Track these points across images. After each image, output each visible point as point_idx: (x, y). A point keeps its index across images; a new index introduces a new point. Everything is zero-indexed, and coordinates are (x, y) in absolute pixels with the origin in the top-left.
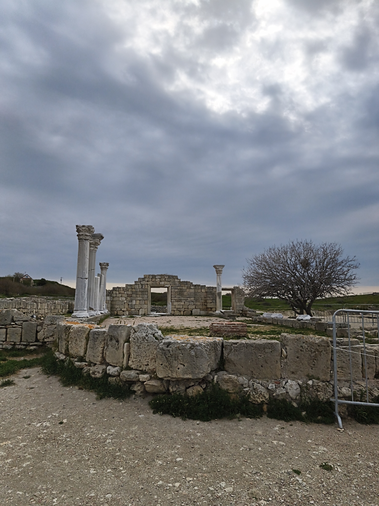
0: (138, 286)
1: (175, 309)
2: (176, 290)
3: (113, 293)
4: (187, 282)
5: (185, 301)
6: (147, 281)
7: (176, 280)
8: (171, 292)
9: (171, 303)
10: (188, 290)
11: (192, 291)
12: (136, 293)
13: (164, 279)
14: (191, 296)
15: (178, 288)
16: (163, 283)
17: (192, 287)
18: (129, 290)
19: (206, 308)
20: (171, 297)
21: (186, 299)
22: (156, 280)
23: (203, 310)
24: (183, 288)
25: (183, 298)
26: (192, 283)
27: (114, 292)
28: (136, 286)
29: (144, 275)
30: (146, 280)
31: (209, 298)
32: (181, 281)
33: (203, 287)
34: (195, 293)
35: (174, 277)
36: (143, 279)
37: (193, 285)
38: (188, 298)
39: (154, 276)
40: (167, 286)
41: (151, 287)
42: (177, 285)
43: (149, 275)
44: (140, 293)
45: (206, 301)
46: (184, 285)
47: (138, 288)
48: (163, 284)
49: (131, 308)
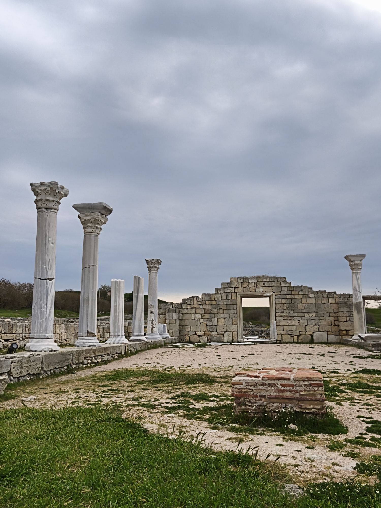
0: (220, 295)
1: (283, 333)
2: (284, 301)
3: (182, 308)
4: (302, 286)
5: (300, 319)
6: (235, 288)
7: (283, 285)
8: (275, 304)
9: (275, 322)
10: (304, 301)
11: (313, 301)
12: (218, 307)
13: (263, 283)
14: (310, 311)
15: (288, 297)
16: (261, 289)
17: (312, 296)
18: (207, 303)
19: (338, 330)
20: (276, 313)
21: (302, 315)
22: (250, 286)
23: (334, 333)
24: (296, 297)
25: (295, 314)
26: (311, 288)
27: (184, 307)
28: (217, 296)
29: (231, 279)
30: (233, 286)
31: (342, 313)
32: (292, 285)
33: (330, 295)
34: (317, 306)
35: (279, 280)
36: (229, 285)
37: (313, 292)
38: (306, 314)
39: (245, 280)
40: (268, 294)
41: (242, 297)
42: (285, 293)
43: (238, 278)
44: (224, 307)
45: (337, 319)
46: (297, 293)
47: (220, 299)
48: (261, 291)
49: (211, 332)
